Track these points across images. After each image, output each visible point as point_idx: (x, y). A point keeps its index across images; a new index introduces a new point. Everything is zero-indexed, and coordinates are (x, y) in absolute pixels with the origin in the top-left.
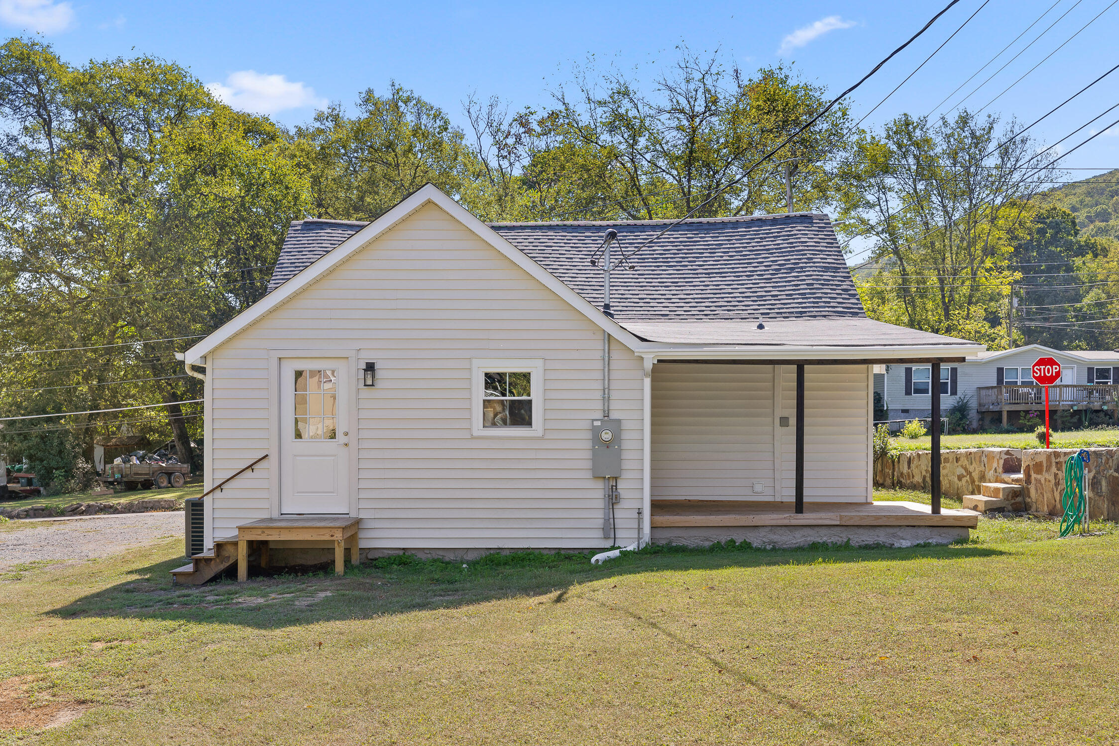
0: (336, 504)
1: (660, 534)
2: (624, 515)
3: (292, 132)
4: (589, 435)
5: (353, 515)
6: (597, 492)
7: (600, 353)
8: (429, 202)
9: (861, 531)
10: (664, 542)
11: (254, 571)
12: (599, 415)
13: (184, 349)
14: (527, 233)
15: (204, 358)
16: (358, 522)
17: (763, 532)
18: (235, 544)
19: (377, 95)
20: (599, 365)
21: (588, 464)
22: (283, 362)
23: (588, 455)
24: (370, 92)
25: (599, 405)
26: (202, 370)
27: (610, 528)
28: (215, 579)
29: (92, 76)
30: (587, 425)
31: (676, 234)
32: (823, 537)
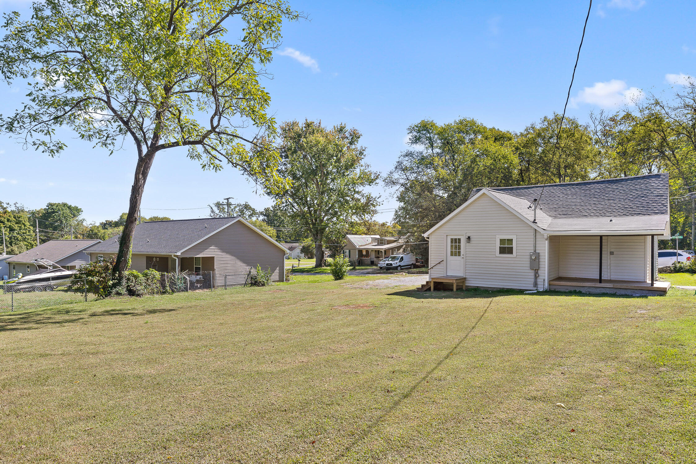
0: (460, 274)
1: (551, 287)
2: (540, 281)
3: (519, 134)
4: (529, 257)
5: (464, 277)
6: (532, 274)
7: (533, 233)
8: (484, 193)
9: (621, 290)
10: (553, 289)
11: (435, 289)
12: (533, 251)
13: (424, 233)
14: (547, 188)
15: (429, 235)
16: (465, 278)
17: (586, 289)
18: (431, 282)
19: (548, 118)
20: (533, 237)
21: (529, 265)
22: (448, 236)
23: (529, 263)
24: (545, 118)
25: (533, 248)
26: (428, 238)
27: (536, 284)
28: (426, 291)
29: (444, 130)
30: (529, 254)
31: (602, 185)
32: (608, 291)
